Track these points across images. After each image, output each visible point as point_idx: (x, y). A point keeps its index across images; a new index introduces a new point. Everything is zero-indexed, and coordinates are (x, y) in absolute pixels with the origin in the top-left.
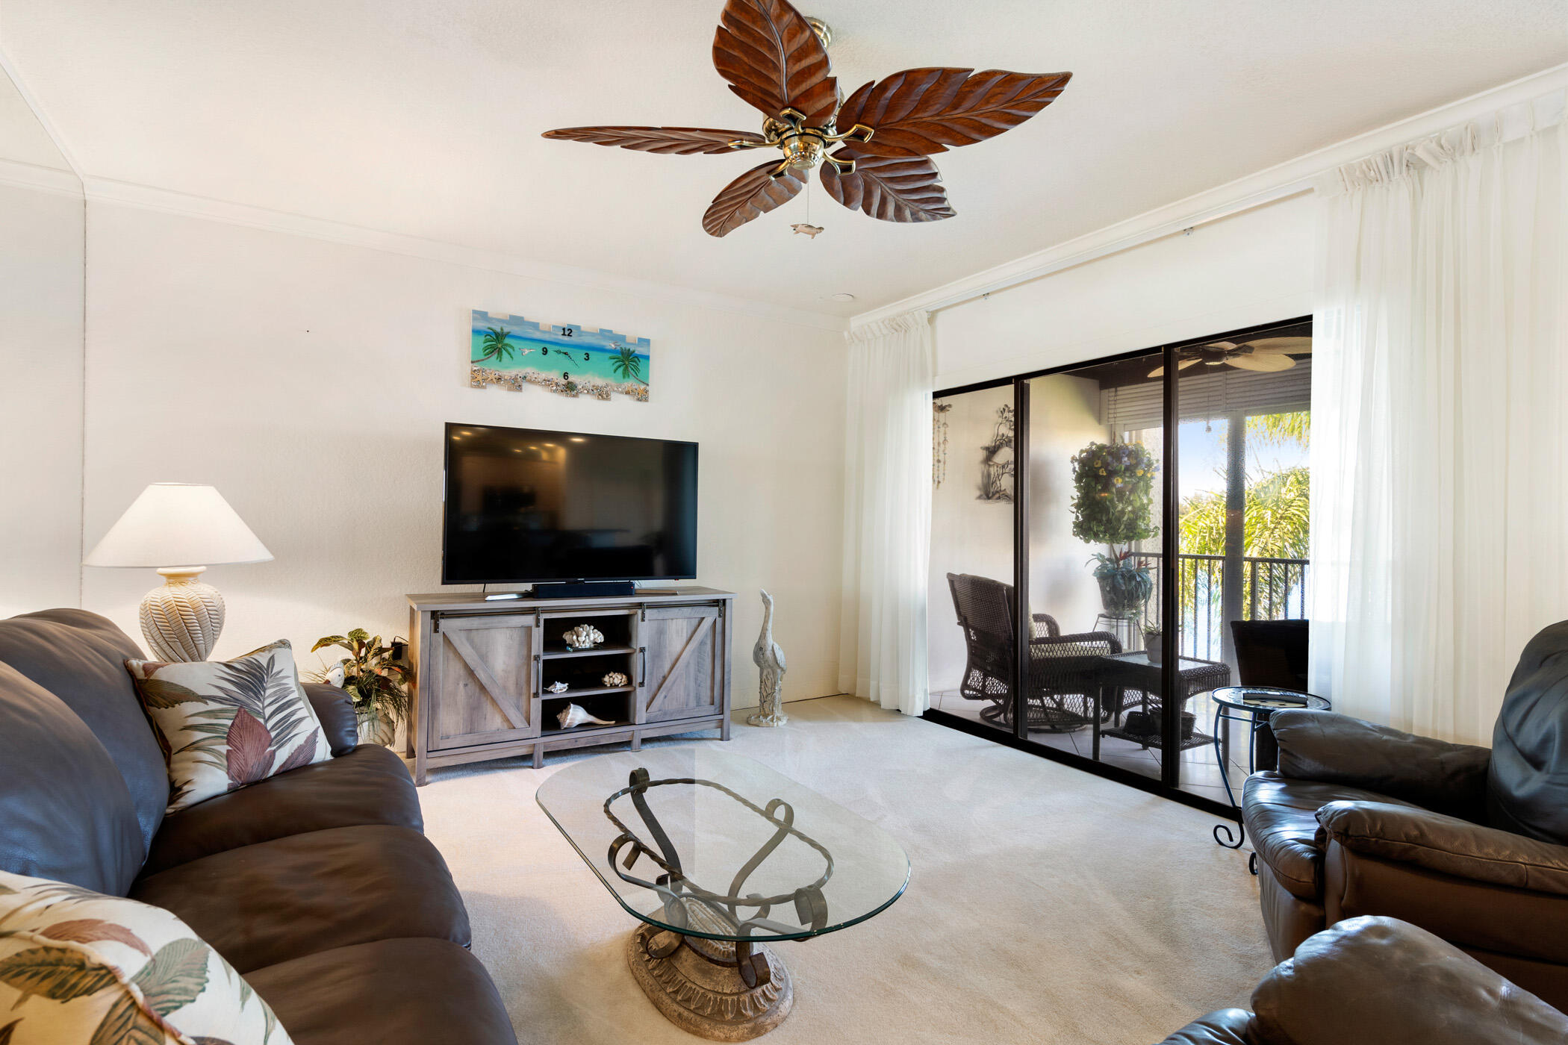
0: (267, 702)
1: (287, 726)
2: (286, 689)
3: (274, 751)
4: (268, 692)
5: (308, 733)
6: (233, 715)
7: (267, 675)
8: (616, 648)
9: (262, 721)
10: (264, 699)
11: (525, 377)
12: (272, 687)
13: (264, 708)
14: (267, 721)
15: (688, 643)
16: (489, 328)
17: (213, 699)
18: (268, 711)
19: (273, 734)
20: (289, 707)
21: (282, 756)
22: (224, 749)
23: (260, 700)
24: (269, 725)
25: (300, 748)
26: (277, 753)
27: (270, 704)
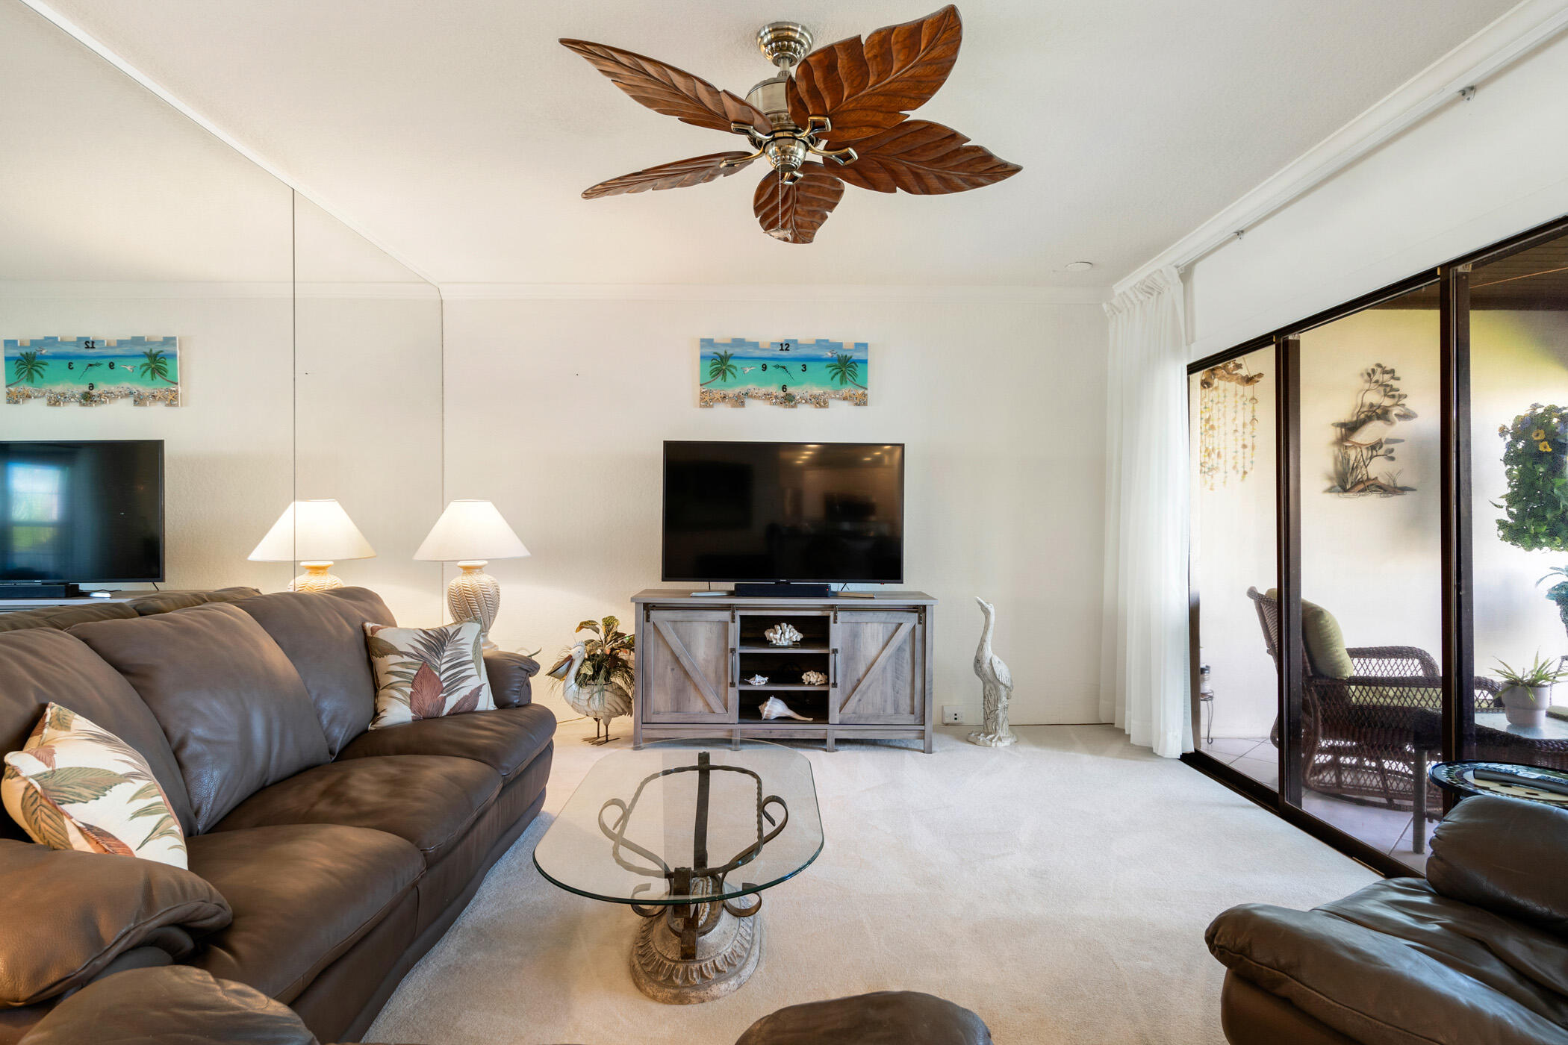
0: (444, 661)
1: (456, 681)
2: (461, 653)
3: (445, 697)
4: (446, 653)
5: (473, 688)
6: (418, 667)
7: (449, 641)
8: (813, 648)
9: (437, 674)
10: (442, 658)
11: (747, 393)
12: (450, 650)
13: (441, 665)
14: (441, 674)
15: (884, 648)
16: (716, 353)
17: (407, 654)
18: (443, 668)
19: (444, 685)
20: (461, 666)
21: (451, 702)
22: (409, 690)
23: (439, 658)
24: (442, 678)
25: (466, 698)
26: (447, 699)
27: (447, 662)
